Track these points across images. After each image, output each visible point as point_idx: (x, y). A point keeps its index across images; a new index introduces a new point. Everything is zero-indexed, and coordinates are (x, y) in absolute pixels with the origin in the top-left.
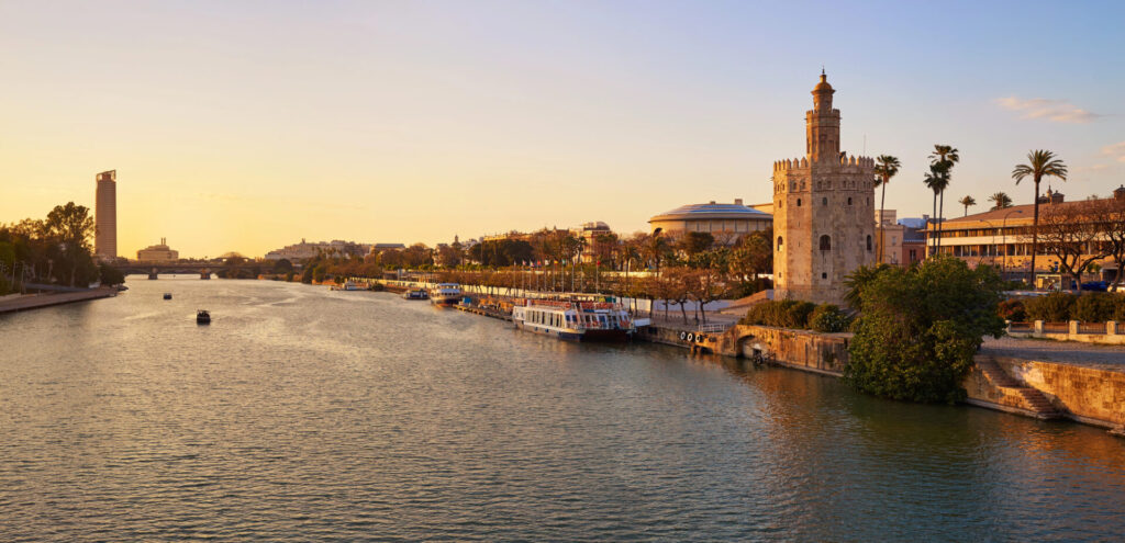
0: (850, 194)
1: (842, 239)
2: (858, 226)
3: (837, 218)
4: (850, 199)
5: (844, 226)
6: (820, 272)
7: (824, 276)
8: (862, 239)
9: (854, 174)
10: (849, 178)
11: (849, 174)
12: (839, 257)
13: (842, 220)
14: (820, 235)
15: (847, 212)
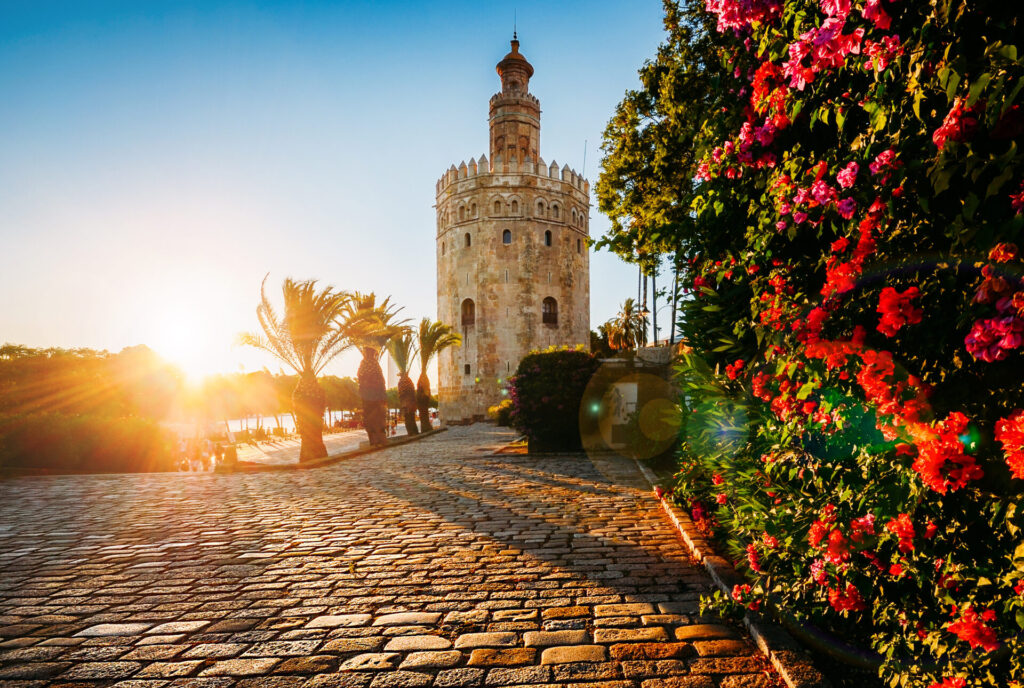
0: (509, 225)
1: (490, 303)
2: (521, 280)
3: (483, 267)
4: (507, 232)
5: (496, 281)
6: (462, 363)
7: (468, 369)
8: (529, 303)
9: (515, 188)
10: (505, 195)
11: (505, 187)
12: (485, 336)
13: (491, 269)
14: (462, 301)
15: (500, 257)
